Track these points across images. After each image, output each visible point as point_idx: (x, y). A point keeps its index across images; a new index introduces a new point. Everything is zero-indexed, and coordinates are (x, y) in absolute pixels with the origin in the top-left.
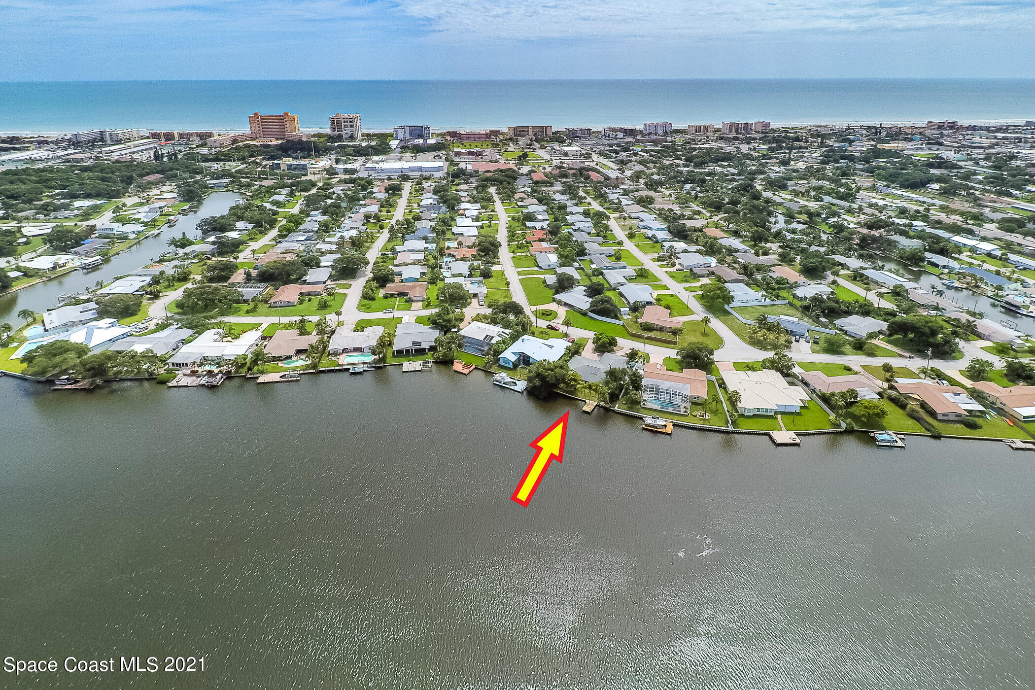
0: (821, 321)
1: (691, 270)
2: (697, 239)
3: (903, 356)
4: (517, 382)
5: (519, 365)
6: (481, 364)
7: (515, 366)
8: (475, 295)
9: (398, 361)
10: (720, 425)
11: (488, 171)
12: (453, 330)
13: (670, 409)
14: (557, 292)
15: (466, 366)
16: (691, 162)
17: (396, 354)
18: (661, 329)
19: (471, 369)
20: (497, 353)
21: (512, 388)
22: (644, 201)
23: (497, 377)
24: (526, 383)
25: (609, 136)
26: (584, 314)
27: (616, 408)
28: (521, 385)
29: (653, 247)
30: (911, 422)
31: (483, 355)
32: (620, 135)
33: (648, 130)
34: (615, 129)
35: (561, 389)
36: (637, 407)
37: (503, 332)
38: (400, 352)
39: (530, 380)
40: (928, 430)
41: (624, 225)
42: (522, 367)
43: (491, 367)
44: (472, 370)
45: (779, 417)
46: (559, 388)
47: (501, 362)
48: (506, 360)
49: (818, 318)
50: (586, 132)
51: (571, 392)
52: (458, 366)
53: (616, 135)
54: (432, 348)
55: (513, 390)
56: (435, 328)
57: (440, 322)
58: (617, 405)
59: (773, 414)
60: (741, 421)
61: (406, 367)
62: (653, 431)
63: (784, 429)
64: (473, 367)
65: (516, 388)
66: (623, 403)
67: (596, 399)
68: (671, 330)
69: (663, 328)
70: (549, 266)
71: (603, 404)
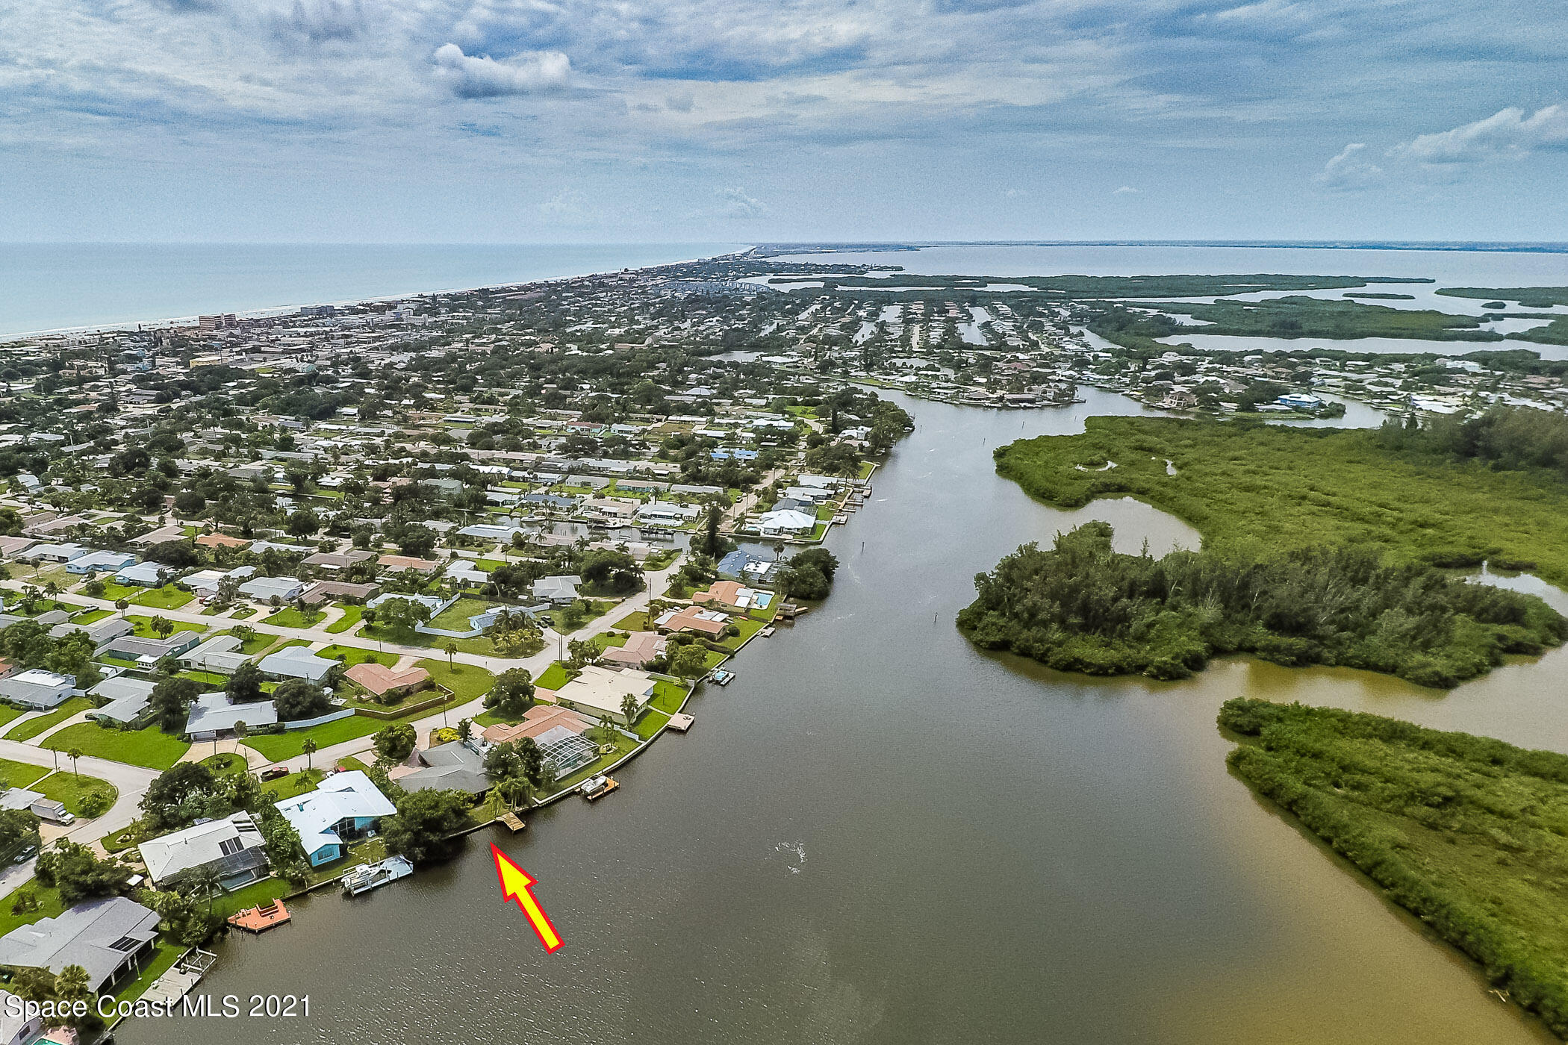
66: (537, 791)
67: (503, 810)
68: (422, 686)
69: (410, 688)
70: (60, 696)
71: (518, 809)
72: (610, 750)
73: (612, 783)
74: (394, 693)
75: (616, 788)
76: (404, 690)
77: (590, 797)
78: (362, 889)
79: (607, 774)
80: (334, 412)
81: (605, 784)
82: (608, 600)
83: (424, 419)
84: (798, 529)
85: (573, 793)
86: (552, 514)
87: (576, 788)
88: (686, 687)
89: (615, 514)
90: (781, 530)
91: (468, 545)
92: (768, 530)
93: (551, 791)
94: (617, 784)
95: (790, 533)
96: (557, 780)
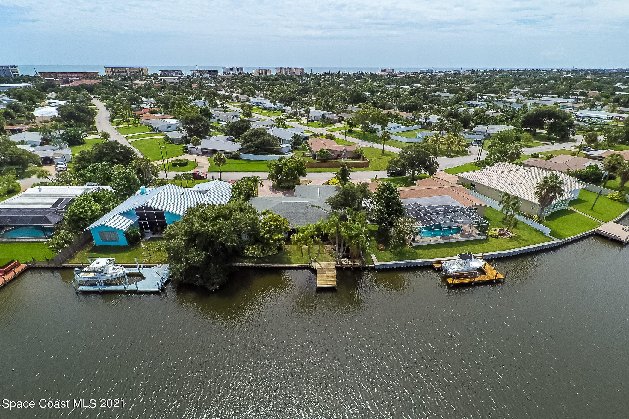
1: (323, 118)
3: (548, 144)
4: (144, 272)
5: (143, 236)
7: (133, 240)
8: (48, 160)
10: (542, 240)
13: (457, 237)
21: (132, 287)
23: (87, 274)
24: (166, 266)
25: (198, 76)
26: (234, 156)
27: (375, 262)
29: (274, 113)
32: (207, 75)
33: (226, 72)
34: (202, 71)
35: (251, 257)
37: (97, 189)
39: (174, 257)
41: (238, 105)
42: (150, 238)
44: (20, 274)
45: (572, 208)
46: (246, 257)
47: (97, 241)
51: (272, 258)
53: (204, 75)
55: (135, 292)
58: (374, 257)
59: (565, 207)
60: (552, 225)
63: (600, 222)
64: (23, 267)
65: (142, 286)
66: (381, 250)
67: (328, 257)
68: (351, 155)
69: (341, 154)
70: (169, 127)
71: (346, 262)
72: (504, 234)
73: (492, 272)
74: (324, 153)
75: (498, 280)
76: (336, 154)
77: (450, 281)
78: (91, 288)
79: (489, 260)
81: (481, 271)
85: (429, 267)
87: (437, 262)
93: (401, 255)
94: (500, 276)
96: (414, 245)
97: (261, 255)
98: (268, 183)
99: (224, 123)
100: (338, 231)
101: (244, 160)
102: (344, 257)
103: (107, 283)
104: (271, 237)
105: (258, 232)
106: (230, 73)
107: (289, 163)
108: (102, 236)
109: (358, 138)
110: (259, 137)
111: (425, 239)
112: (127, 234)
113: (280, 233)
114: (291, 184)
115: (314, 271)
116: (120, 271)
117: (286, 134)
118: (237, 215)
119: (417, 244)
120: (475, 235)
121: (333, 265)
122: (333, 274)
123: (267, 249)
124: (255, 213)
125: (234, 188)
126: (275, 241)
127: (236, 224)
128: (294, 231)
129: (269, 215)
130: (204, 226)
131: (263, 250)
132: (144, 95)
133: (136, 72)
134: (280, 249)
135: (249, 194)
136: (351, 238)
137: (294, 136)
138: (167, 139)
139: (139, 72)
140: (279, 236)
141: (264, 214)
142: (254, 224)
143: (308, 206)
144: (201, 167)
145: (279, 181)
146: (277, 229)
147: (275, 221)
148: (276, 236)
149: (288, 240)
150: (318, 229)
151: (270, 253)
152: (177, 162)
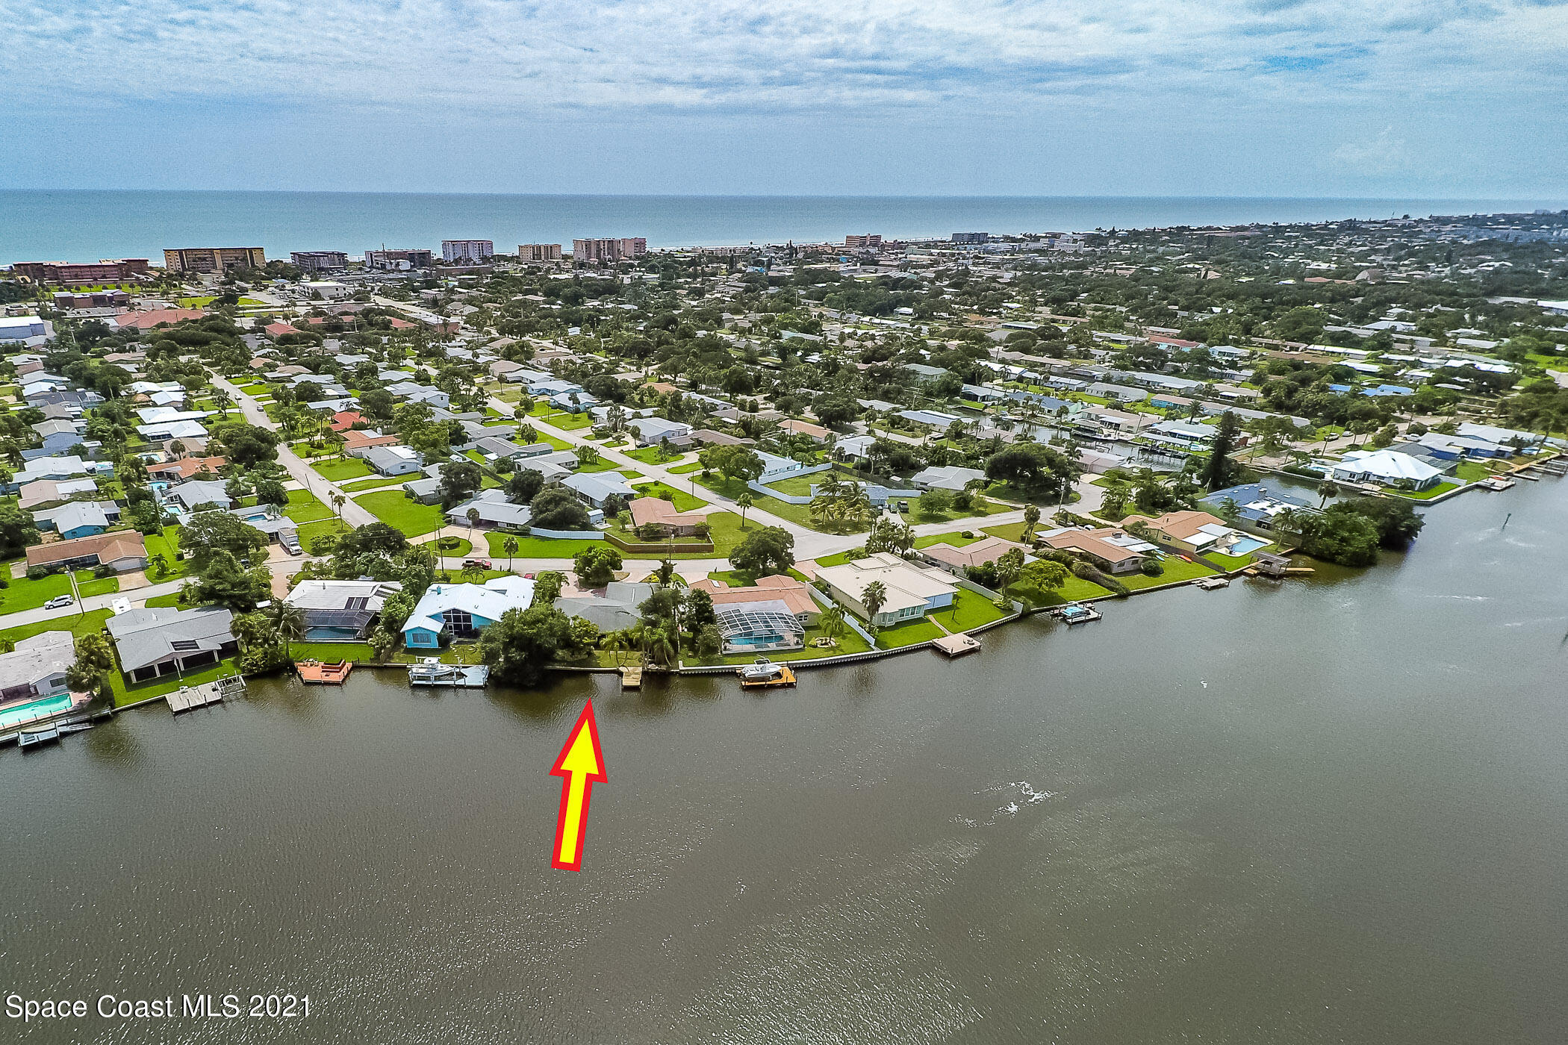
0: (894, 482)
1: (665, 440)
2: (641, 399)
3: (1019, 509)
4: (463, 671)
5: (452, 639)
6: (365, 655)
7: (444, 642)
8: (274, 538)
9: (149, 694)
10: (860, 650)
11: (163, 325)
12: (260, 605)
13: (772, 646)
14: (447, 507)
15: (331, 666)
16: (558, 296)
17: (134, 680)
18: (676, 532)
19: (345, 670)
20: (394, 624)
21: (458, 683)
22: (516, 353)
23: (417, 670)
24: (483, 667)
25: (383, 266)
26: (524, 533)
27: (681, 668)
28: (476, 675)
29: (575, 420)
30: (1087, 584)
31: (358, 639)
32: (405, 265)
33: (451, 254)
34: (391, 253)
35: (562, 661)
36: (716, 656)
37: (381, 586)
38: (145, 674)
39: (489, 658)
40: (1111, 589)
41: (502, 394)
42: (458, 643)
43: (390, 657)
44: (349, 672)
45: (930, 617)
46: (556, 661)
47: (409, 642)
48: (420, 634)
49: (888, 478)
50: (337, 261)
51: (580, 663)
52: (311, 672)
53: (398, 264)
54: (229, 650)
55: (461, 687)
56: (219, 606)
57: (224, 590)
58: (680, 662)
59: (921, 615)
60: (887, 636)
61: (177, 700)
62: (759, 687)
63: (947, 633)
64: (349, 665)
65: (469, 681)
66: (690, 656)
67: (636, 662)
68: (692, 531)
69: (677, 529)
70: (403, 467)
71: (653, 667)
72: (826, 644)
73: (789, 676)
74: (652, 529)
75: (791, 685)
77: (744, 683)
78: (429, 683)
79: (794, 667)
80: (892, 311)
81: (778, 675)
82: (1005, 503)
83: (982, 323)
84: (1396, 479)
85: (731, 673)
86: (1033, 416)
87: (738, 669)
88: (1009, 610)
89: (1118, 425)
90: (1366, 477)
91: (898, 428)
92: (1340, 474)
93: (708, 661)
94: (796, 682)
95: (1378, 483)
96: (724, 652)
97: (571, 659)
98: (573, 578)
99: (493, 456)
100: (642, 637)
101: (537, 537)
102: (650, 663)
103: (437, 678)
104: (581, 642)
105: (570, 636)
106: (460, 258)
107: (600, 555)
108: (416, 638)
109: (716, 491)
110: (557, 504)
111: (735, 647)
112: (439, 637)
113: (589, 638)
114: (602, 580)
115: (621, 674)
116: (447, 669)
117: (596, 485)
118: (550, 619)
119: (727, 652)
120: (791, 644)
121: (640, 669)
122: (639, 677)
123: (576, 653)
124: (566, 618)
125: (536, 587)
126: (585, 644)
127: (551, 628)
128: (603, 636)
129: (579, 620)
130: (523, 630)
131: (573, 654)
132: (309, 363)
133: (237, 259)
134: (590, 654)
135: (554, 595)
136: (655, 642)
137: (610, 497)
138: (410, 494)
139: (244, 259)
140: (589, 641)
141: (574, 619)
142: (566, 627)
143: (619, 611)
144: (478, 549)
145: (587, 576)
146: (587, 633)
147: (585, 626)
148: (586, 640)
149: (597, 646)
150: (625, 634)
151: (579, 657)
152: (445, 542)
